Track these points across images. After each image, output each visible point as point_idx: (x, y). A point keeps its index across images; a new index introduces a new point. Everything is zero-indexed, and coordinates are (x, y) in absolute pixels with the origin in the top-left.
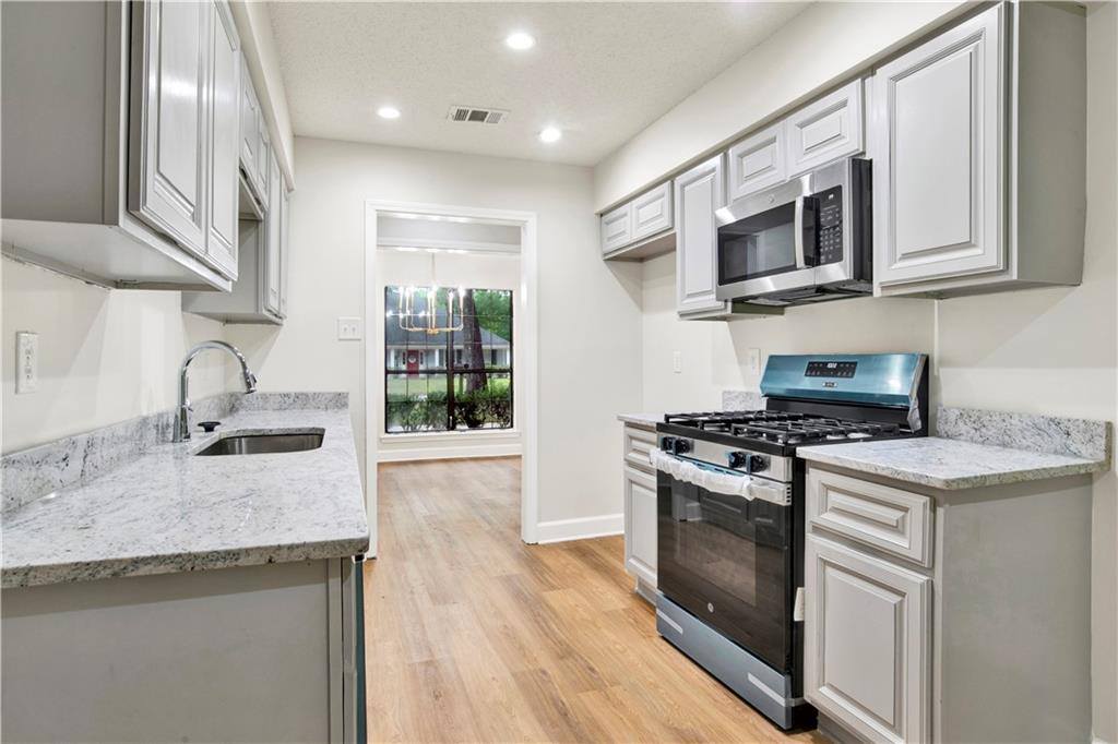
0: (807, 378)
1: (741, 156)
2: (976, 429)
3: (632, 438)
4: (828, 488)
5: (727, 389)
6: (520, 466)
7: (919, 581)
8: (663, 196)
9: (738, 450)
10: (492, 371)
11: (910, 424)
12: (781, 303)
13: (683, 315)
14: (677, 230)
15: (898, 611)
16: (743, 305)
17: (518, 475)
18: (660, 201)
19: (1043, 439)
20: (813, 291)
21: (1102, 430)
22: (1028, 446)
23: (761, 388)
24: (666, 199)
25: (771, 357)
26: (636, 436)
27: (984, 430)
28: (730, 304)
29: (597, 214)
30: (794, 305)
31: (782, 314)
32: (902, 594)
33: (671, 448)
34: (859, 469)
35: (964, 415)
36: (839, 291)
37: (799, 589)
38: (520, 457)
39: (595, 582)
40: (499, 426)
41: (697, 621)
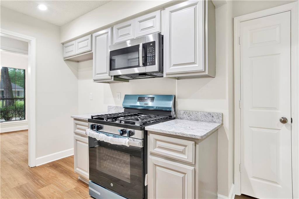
0: (138, 102)
1: (118, 29)
2: (188, 116)
3: (77, 124)
4: (157, 140)
5: (110, 105)
6: (28, 134)
7: (192, 169)
8: (88, 39)
9: (122, 128)
10: (17, 99)
11: (172, 116)
12: (129, 78)
13: (95, 80)
14: (93, 51)
15: (183, 179)
16: (117, 78)
17: (27, 137)
18: (87, 41)
19: (207, 118)
20: (138, 75)
21: (221, 115)
22: (203, 120)
23: (123, 105)
24: (89, 41)
25: (126, 95)
26: (79, 123)
27: (191, 116)
28: (113, 78)
29: (62, 43)
30: (133, 79)
31: (128, 82)
32: (185, 174)
33: (95, 128)
34: (169, 134)
35: (185, 112)
36: (151, 75)
37: (146, 175)
38: (27, 130)
39: (62, 179)
40: (19, 119)
41: (107, 190)
